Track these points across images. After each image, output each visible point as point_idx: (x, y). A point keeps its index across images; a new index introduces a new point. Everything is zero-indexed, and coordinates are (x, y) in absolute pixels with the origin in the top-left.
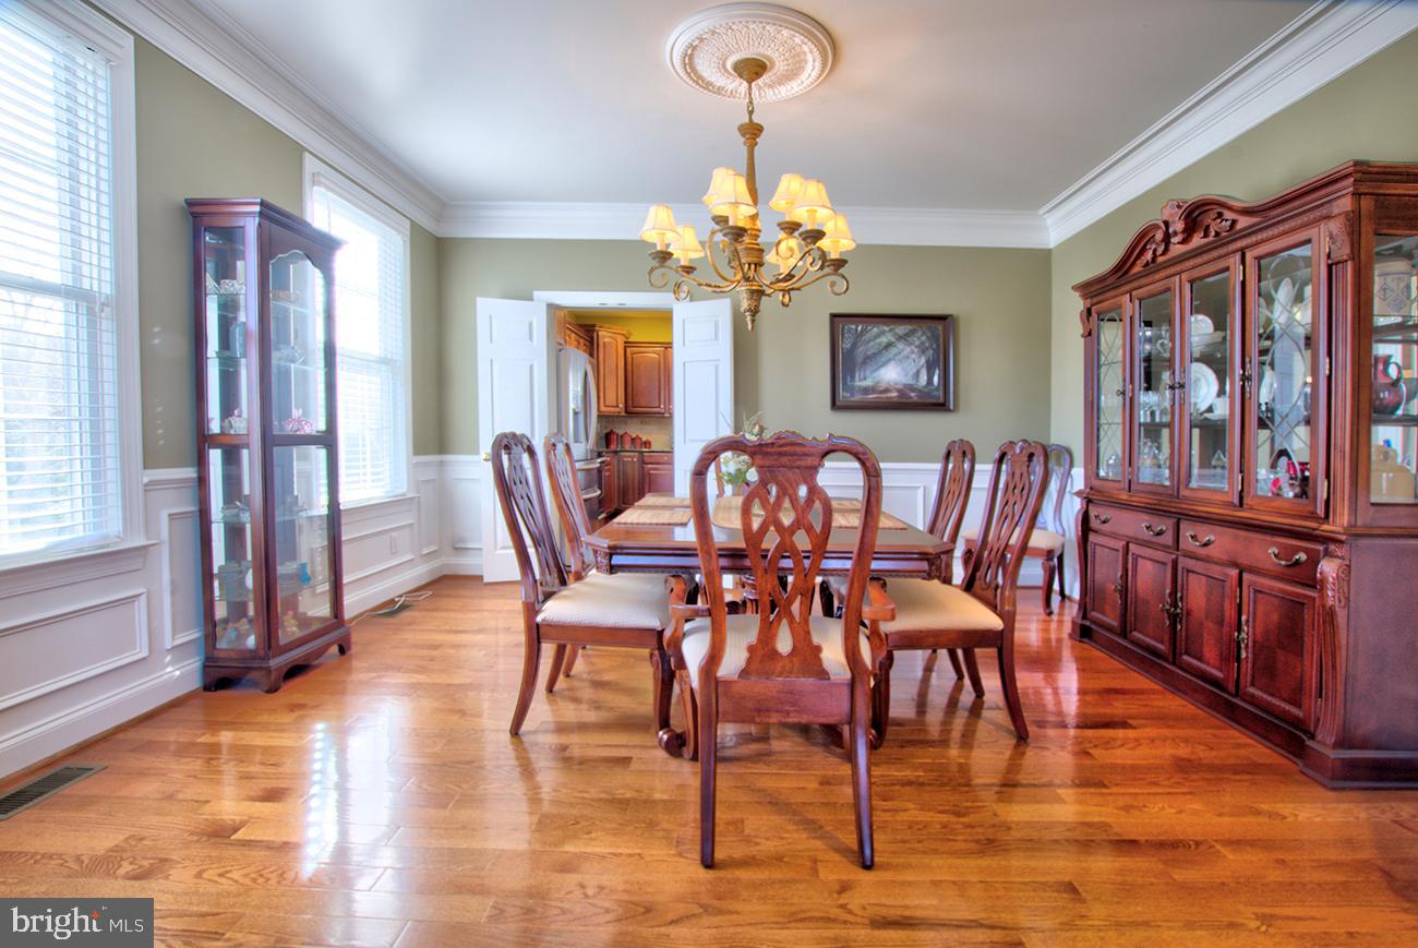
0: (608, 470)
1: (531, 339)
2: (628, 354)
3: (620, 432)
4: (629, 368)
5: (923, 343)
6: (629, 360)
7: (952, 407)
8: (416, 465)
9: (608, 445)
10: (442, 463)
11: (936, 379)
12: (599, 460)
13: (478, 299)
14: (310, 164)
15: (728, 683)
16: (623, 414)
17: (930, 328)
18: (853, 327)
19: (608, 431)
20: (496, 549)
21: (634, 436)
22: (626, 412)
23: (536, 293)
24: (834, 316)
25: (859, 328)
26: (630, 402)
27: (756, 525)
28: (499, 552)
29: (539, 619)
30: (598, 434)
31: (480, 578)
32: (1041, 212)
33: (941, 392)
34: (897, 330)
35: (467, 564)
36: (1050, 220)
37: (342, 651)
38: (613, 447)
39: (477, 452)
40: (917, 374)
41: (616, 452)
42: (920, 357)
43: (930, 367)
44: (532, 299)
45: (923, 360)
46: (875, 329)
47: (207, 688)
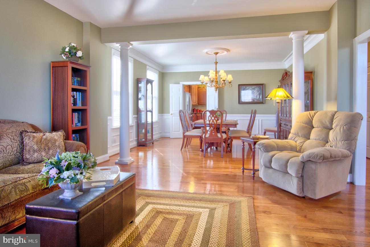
0: (194, 118)
1: (179, 91)
2: (199, 90)
3: (197, 109)
4: (199, 93)
5: (258, 90)
6: (199, 91)
7: (264, 103)
8: (159, 115)
9: (194, 112)
10: (162, 116)
11: (261, 97)
12: (192, 115)
13: (170, 85)
14: (148, 67)
15: (207, 138)
16: (197, 104)
17: (260, 87)
18: (243, 87)
19: (194, 108)
20: (172, 132)
21: (200, 110)
22: (198, 104)
23: (180, 82)
24: (239, 85)
25: (244, 87)
26: (199, 101)
27: (210, 119)
28: (173, 132)
29: (185, 135)
30: (192, 109)
31: (170, 137)
32: (283, 62)
33: (262, 100)
34: (252, 87)
35: (167, 135)
36: (285, 63)
37: (153, 143)
38: (195, 112)
39: (169, 113)
40: (257, 96)
41: (195, 114)
42: (257, 93)
43: (259, 95)
44: (179, 84)
45: (258, 93)
46: (248, 87)
47: (138, 146)
